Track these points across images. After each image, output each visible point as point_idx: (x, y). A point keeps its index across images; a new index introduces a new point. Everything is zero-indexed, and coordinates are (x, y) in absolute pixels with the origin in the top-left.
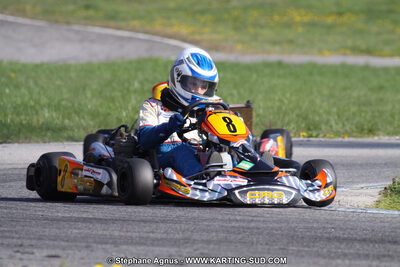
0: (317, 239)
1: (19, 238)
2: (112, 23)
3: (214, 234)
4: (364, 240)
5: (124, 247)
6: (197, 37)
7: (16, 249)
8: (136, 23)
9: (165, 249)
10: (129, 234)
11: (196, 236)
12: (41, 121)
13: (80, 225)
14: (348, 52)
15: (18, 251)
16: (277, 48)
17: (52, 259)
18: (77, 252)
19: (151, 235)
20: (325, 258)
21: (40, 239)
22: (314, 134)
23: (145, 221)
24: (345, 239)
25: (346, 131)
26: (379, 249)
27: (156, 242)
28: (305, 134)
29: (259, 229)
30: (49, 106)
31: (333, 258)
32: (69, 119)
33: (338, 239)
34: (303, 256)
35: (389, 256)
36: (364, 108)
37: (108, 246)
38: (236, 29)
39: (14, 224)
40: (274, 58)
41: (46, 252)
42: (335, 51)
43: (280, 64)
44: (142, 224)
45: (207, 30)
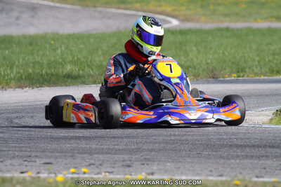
0: (222, 146)
1: (29, 152)
2: (123, 6)
3: (157, 145)
4: (254, 146)
5: (96, 156)
6: (176, 13)
7: (25, 159)
8: (138, 5)
9: (122, 156)
10: (102, 147)
11: (145, 147)
12: (65, 72)
13: (72, 141)
14: (274, 20)
15: (26, 161)
16: (228, 19)
17: (46, 165)
18: (64, 160)
19: (116, 147)
20: (224, 159)
21: (43, 152)
22: (241, 75)
23: (114, 137)
24: (241, 146)
25: (262, 73)
26: (262, 151)
27: (118, 152)
28: (235, 75)
29: (187, 140)
30: (71, 62)
31: (229, 159)
32: (83, 70)
33: (237, 146)
34: (210, 158)
35: (266, 156)
36: (276, 57)
37: (86, 155)
38: (202, 7)
39: (30, 141)
40: (224, 25)
41: (44, 161)
42: (265, 19)
43: (227, 29)
44: (113, 139)
45: (183, 8)
